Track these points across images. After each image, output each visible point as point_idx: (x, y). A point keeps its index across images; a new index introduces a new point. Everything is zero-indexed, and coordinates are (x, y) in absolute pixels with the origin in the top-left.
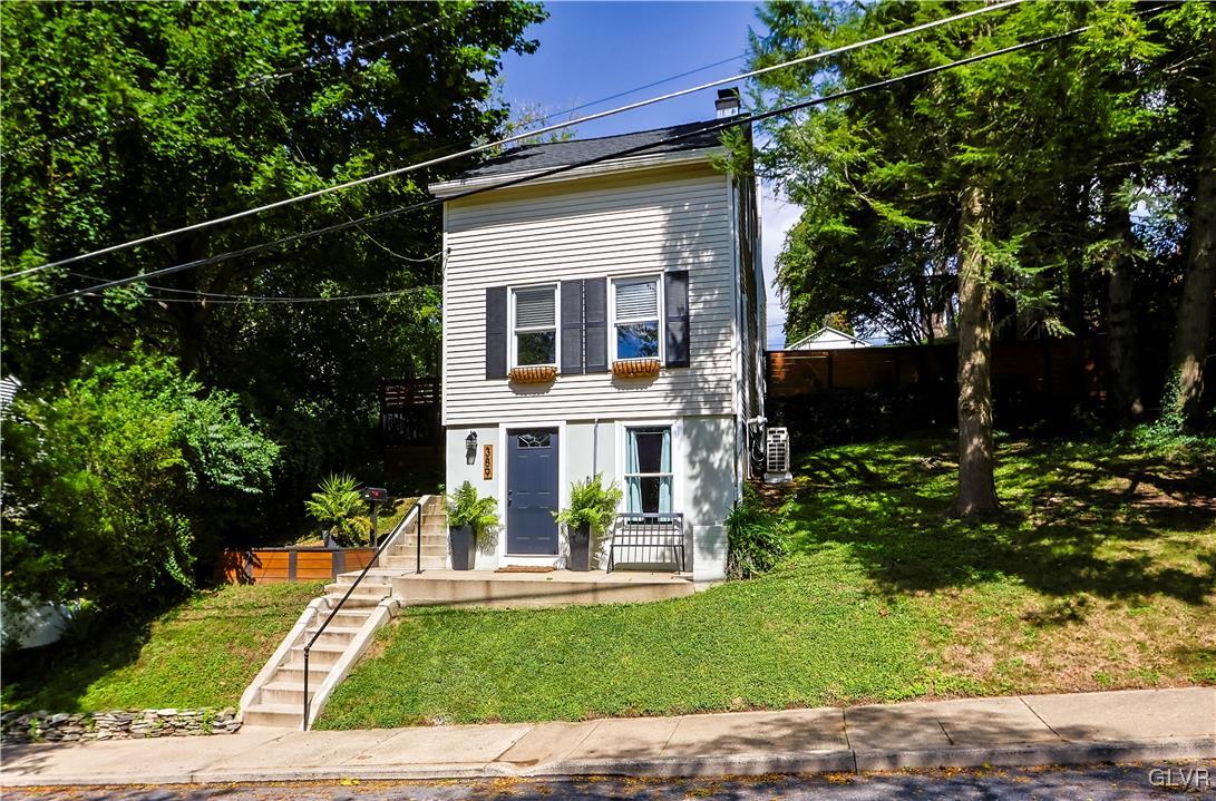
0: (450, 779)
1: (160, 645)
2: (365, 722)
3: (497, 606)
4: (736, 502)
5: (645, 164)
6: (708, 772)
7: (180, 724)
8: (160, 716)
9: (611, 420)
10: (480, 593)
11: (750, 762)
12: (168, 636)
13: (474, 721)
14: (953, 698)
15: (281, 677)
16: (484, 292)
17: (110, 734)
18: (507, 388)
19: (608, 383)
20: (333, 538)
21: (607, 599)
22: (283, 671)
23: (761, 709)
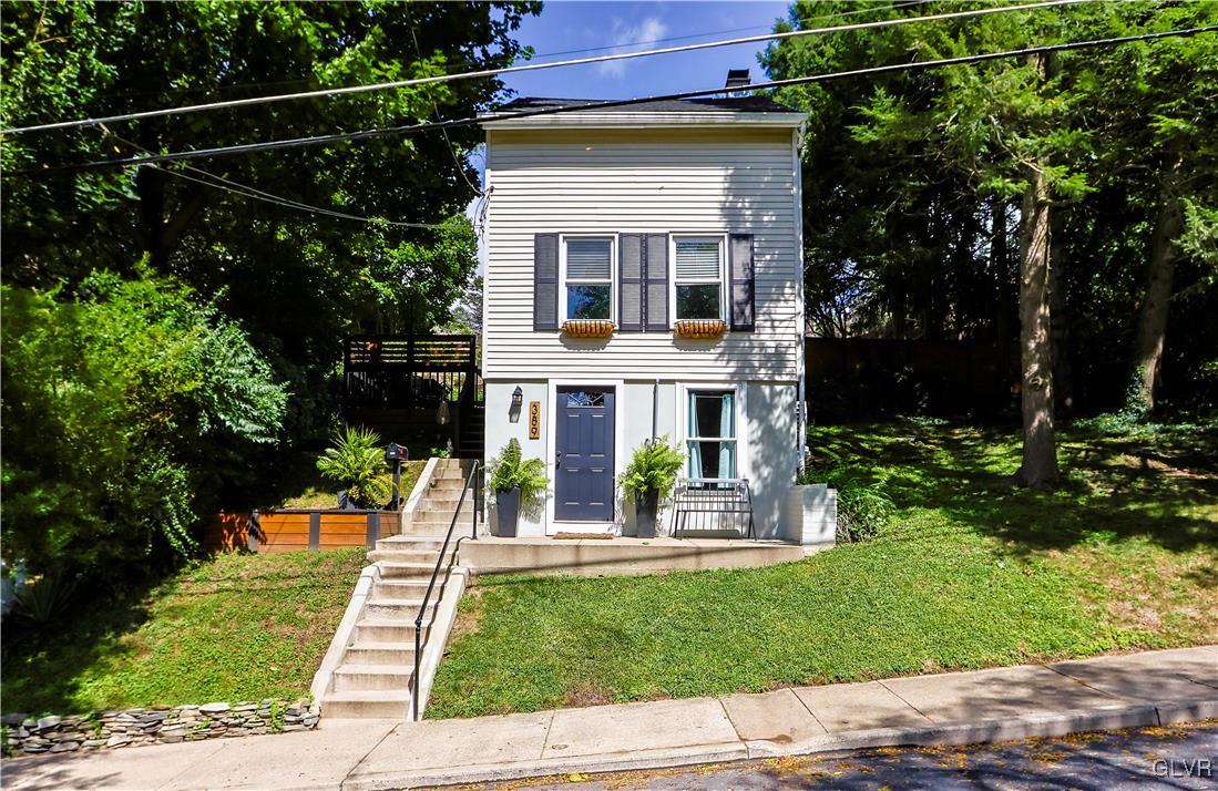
0: (710, 764)
1: (165, 625)
2: (494, 706)
3: (587, 572)
4: (798, 469)
5: (718, 121)
6: (1005, 736)
7: (237, 721)
8: (203, 713)
9: (672, 382)
10: (569, 558)
11: (1051, 723)
12: (174, 613)
13: (636, 699)
14: (1137, 651)
15: (353, 658)
16: (533, 237)
17: (128, 739)
18: (558, 342)
19: (670, 343)
20: (352, 499)
21: (712, 563)
22: (355, 651)
23: (955, 670)
